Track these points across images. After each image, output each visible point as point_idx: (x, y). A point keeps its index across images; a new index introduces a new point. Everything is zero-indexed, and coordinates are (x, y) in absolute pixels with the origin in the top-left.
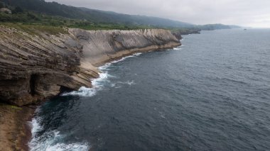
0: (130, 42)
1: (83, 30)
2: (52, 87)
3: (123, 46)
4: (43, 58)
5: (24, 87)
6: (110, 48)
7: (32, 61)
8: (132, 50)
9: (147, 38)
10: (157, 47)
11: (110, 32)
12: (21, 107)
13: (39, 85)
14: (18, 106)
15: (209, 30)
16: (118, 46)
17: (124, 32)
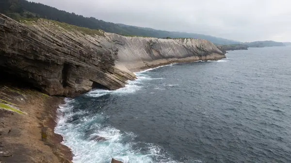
0: (169, 52)
1: (119, 36)
2: (84, 81)
3: (160, 55)
4: (77, 49)
5: (56, 75)
6: (146, 55)
7: (66, 50)
8: (170, 60)
9: (187, 48)
10: (198, 58)
11: (148, 39)
12: (52, 96)
13: (71, 75)
14: (49, 95)
15: (258, 46)
16: (155, 54)
17: (162, 40)
